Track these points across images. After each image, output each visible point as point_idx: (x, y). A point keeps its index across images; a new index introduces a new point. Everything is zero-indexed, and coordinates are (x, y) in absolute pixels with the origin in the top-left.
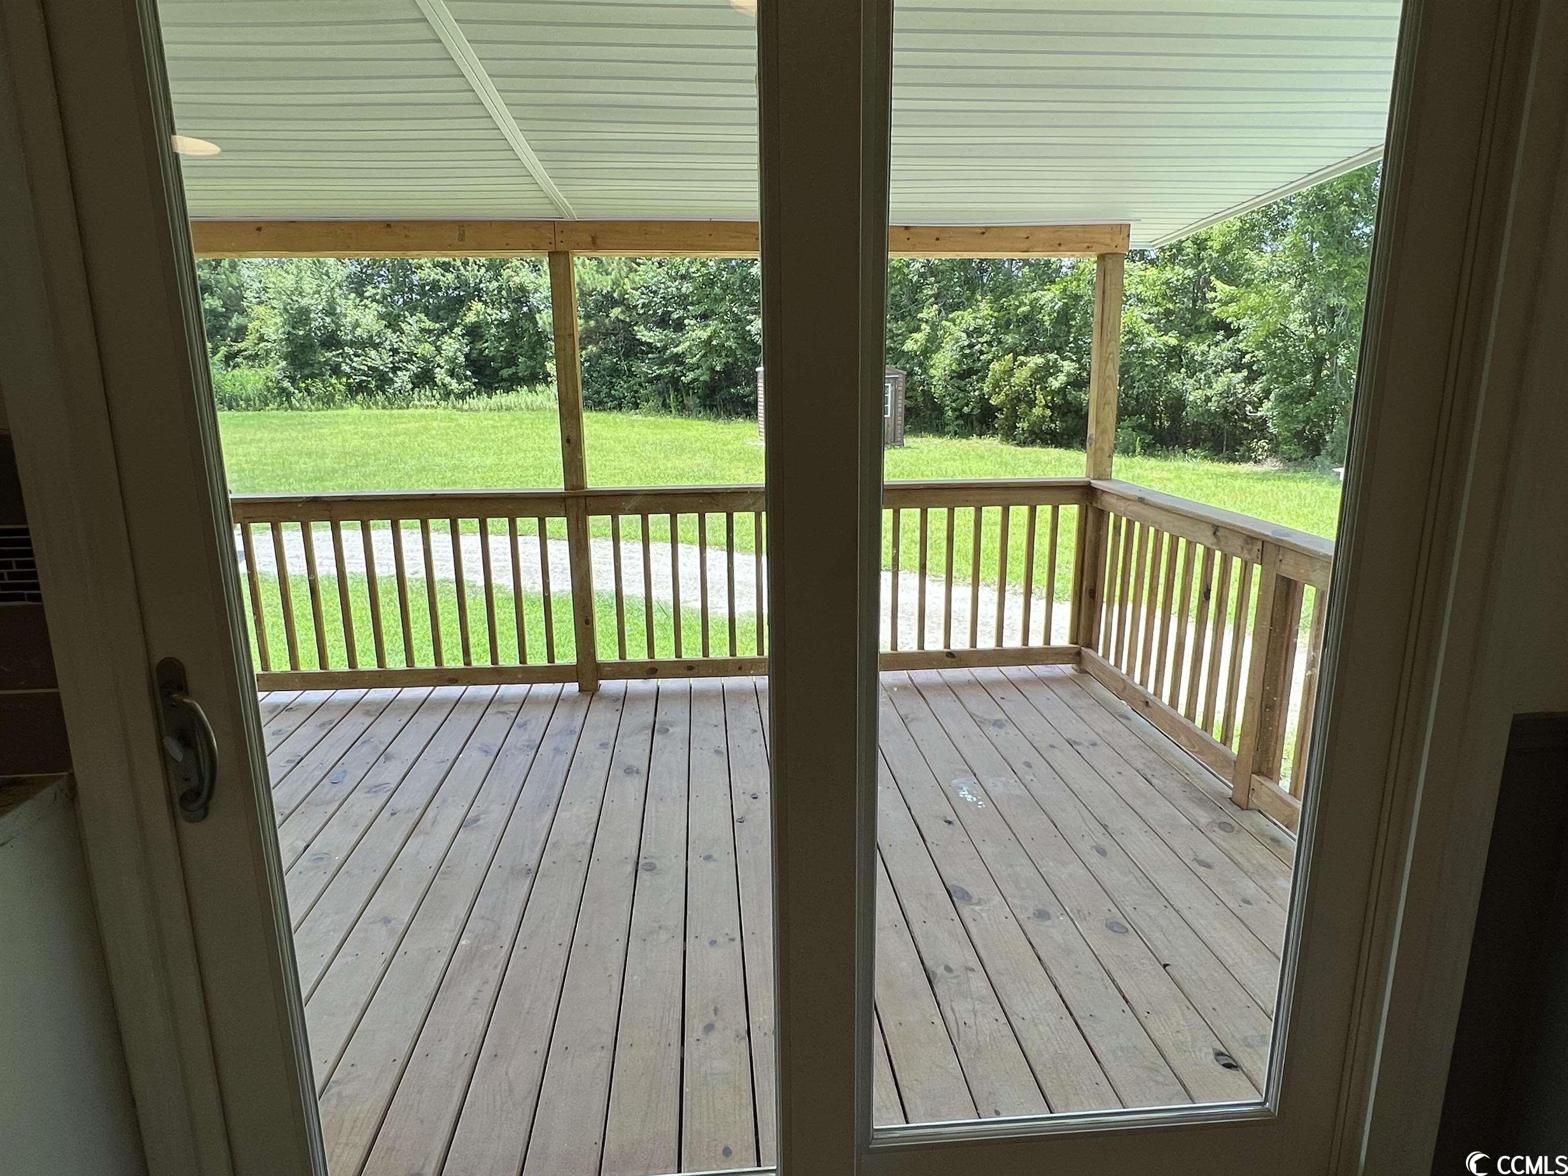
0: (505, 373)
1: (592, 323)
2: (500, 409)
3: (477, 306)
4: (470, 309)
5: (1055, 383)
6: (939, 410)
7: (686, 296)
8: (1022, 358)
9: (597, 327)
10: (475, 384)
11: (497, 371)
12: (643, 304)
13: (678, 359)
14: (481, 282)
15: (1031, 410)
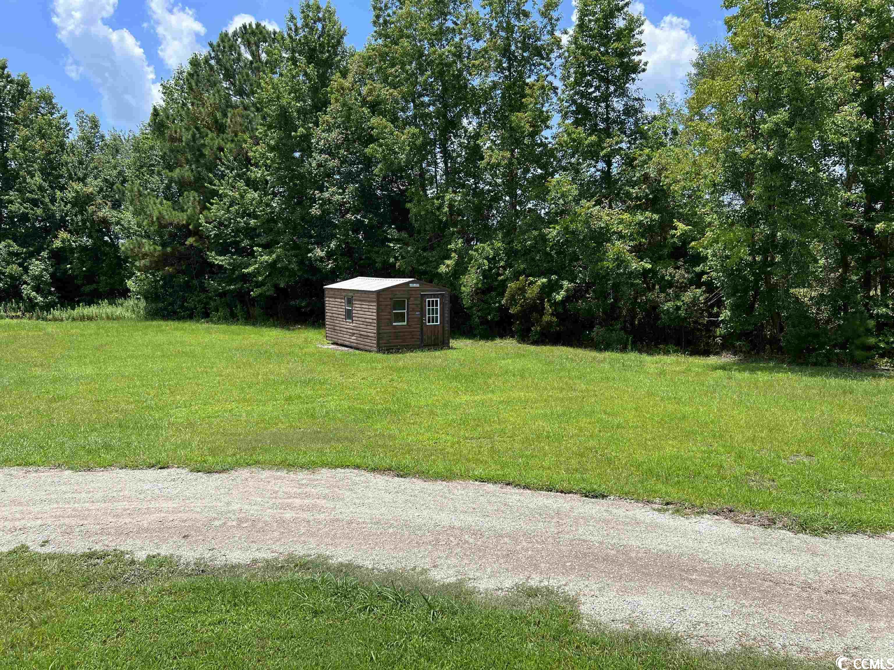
0: (87, 289)
1: (169, 249)
2: (82, 318)
3: (63, 234)
4: (56, 237)
5: (559, 297)
6: (468, 317)
7: (254, 229)
8: (531, 278)
9: (172, 253)
10: (58, 298)
11: (79, 287)
12: (215, 234)
13: (245, 278)
14: (66, 215)
15: (541, 317)
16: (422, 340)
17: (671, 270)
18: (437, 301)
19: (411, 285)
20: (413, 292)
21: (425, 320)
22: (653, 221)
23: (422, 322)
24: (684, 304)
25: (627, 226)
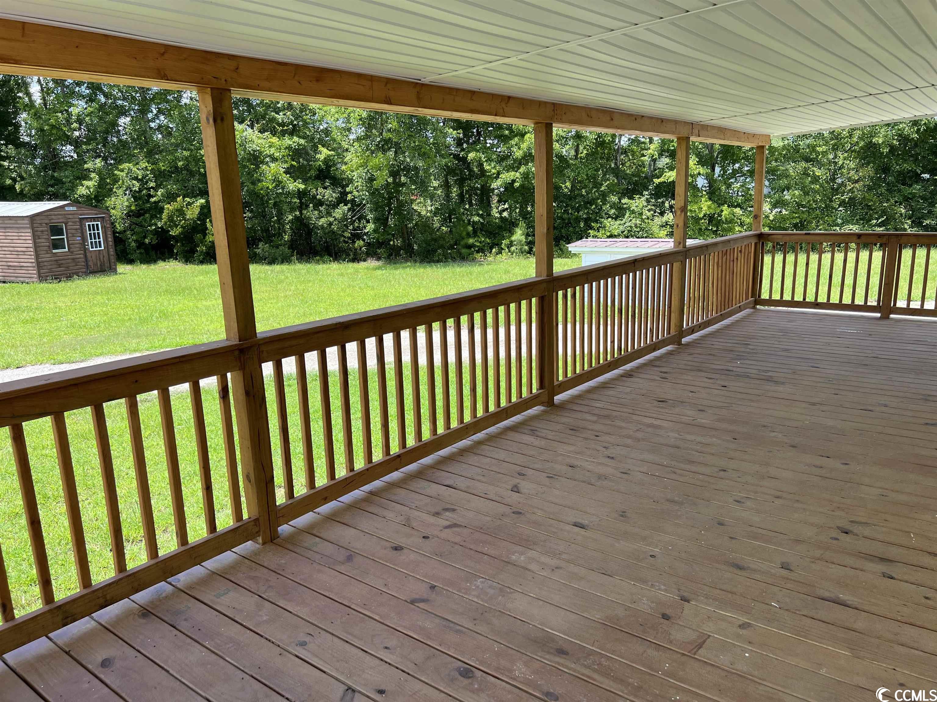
8: (188, 199)
15: (204, 238)
16: (87, 266)
17: (320, 190)
18: (97, 225)
19: (67, 208)
20: (70, 216)
21: (88, 245)
22: (300, 145)
23: (85, 248)
24: (335, 219)
25: (277, 149)
